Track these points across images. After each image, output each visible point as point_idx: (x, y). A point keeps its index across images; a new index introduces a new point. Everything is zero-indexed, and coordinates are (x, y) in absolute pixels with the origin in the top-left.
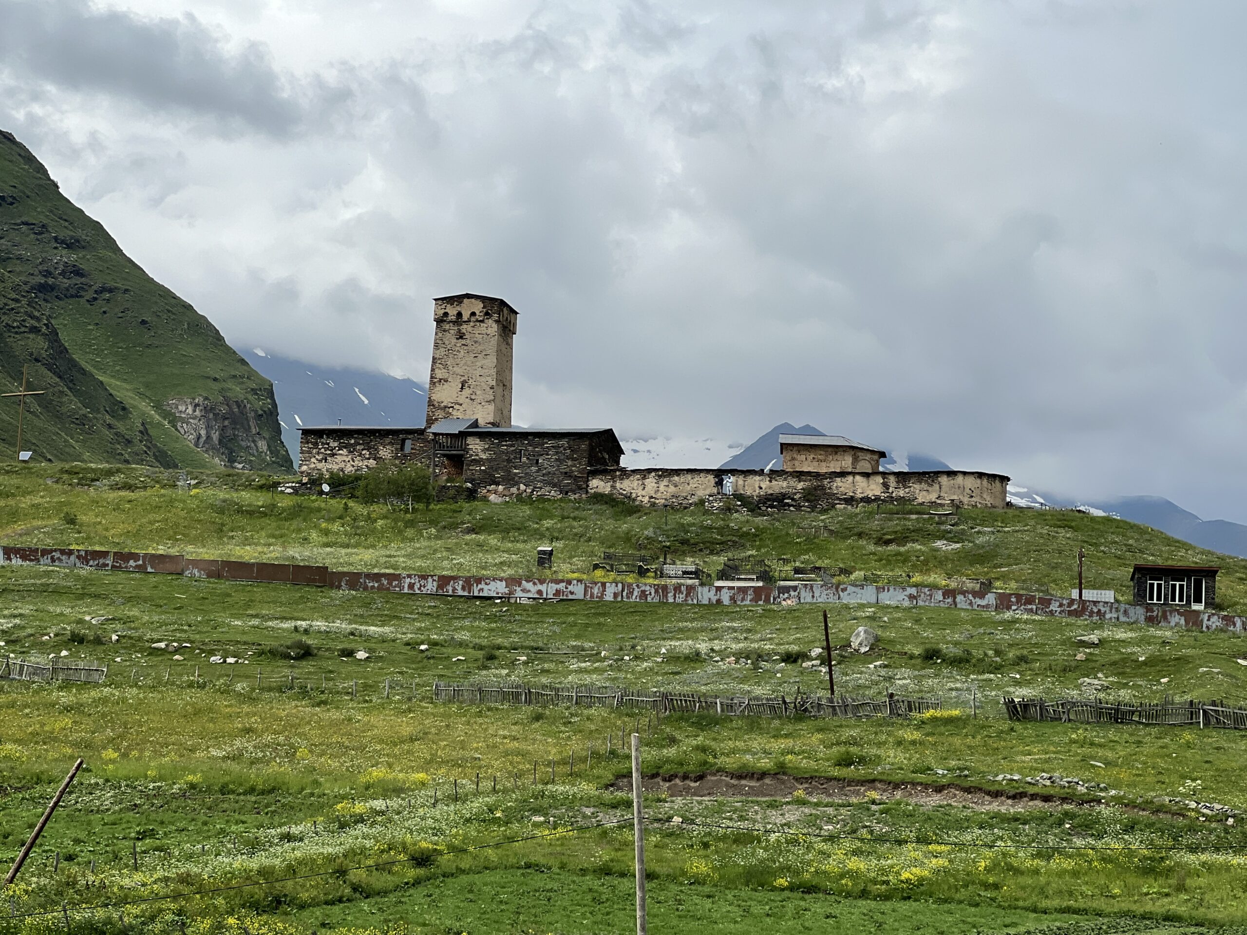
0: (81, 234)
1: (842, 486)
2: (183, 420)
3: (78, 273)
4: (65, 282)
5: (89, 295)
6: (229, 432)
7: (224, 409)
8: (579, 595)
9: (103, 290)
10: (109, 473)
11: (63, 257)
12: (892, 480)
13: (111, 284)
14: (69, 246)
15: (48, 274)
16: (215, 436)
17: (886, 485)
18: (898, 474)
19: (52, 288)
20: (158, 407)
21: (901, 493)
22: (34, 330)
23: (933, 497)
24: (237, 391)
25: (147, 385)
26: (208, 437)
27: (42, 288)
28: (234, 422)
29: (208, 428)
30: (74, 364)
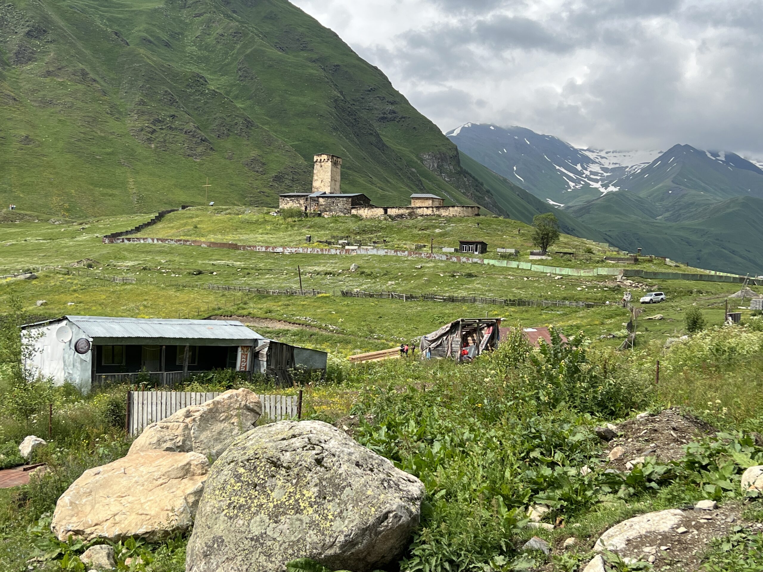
0: (397, 100)
1: (419, 211)
2: (425, 160)
3: (394, 113)
4: (390, 116)
5: (397, 120)
6: (440, 163)
7: (438, 156)
8: (301, 252)
9: (402, 118)
10: (227, 209)
11: (390, 107)
12: (435, 209)
13: (405, 116)
14: (392, 104)
15: (385, 113)
16: (436, 165)
17: (433, 211)
18: (436, 207)
19: (386, 118)
20: (417, 156)
21: (437, 213)
22: (371, 134)
23: (447, 214)
24: (444, 149)
25: (414, 149)
26: (433, 166)
27: (383, 118)
28: (442, 160)
29: (433, 162)
30: (384, 145)
